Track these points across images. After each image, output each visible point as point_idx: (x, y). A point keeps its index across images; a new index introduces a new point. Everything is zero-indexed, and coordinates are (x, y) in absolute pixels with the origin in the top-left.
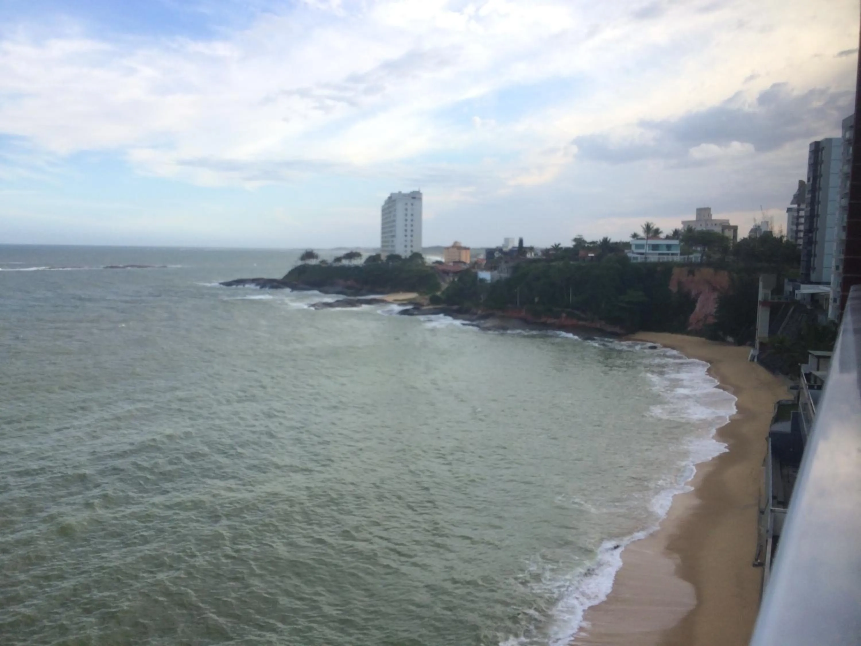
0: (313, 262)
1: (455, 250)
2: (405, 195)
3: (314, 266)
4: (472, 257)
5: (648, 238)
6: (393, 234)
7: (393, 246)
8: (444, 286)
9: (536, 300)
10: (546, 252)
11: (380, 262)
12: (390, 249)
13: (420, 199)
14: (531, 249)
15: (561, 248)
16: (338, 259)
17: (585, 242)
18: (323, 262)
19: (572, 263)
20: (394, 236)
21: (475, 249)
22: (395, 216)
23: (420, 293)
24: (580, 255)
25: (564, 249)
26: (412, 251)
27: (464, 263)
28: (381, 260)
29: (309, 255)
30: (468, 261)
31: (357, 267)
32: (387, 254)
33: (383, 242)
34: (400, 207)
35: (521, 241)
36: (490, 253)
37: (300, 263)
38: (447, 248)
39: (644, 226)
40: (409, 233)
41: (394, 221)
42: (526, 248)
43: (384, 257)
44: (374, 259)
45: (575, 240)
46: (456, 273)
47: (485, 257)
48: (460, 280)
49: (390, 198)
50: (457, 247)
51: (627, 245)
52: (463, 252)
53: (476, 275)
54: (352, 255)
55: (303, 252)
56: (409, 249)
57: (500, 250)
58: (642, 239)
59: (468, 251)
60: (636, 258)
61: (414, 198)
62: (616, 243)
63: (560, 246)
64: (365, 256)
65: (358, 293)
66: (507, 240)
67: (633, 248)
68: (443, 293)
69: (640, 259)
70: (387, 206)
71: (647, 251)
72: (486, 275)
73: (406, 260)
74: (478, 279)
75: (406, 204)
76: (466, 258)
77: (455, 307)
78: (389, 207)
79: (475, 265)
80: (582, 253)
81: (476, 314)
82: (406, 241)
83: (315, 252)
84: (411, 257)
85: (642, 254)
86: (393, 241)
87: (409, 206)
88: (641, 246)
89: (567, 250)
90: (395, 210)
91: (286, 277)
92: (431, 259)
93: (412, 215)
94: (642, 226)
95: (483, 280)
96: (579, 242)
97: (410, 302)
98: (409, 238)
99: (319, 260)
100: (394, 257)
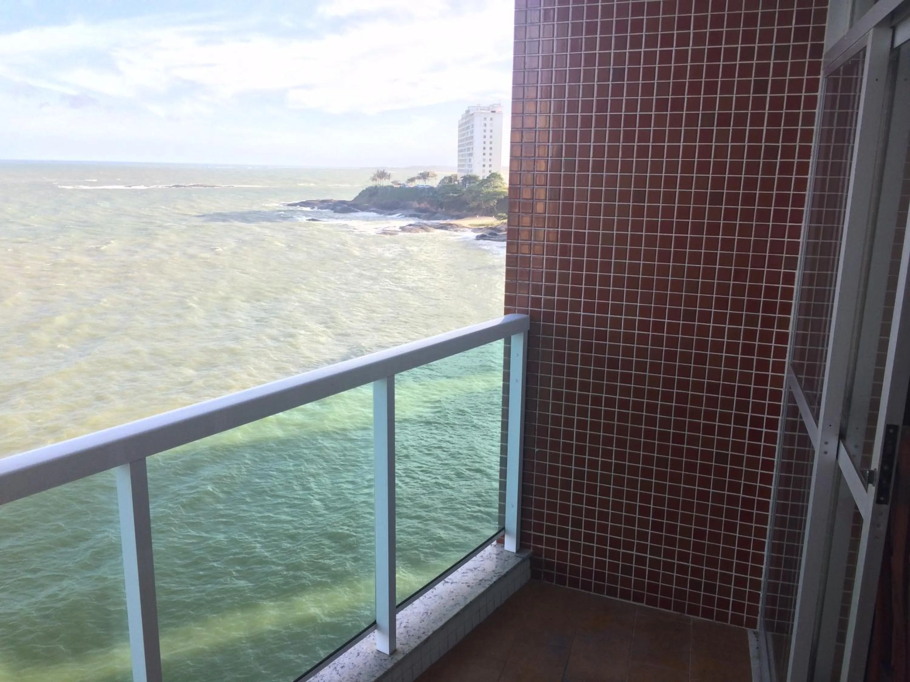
0: (385, 183)
2: (483, 108)
3: (386, 188)
6: (461, 153)
7: (470, 166)
11: (456, 183)
12: (466, 168)
13: (501, 113)
16: (412, 180)
18: (396, 182)
20: (471, 155)
22: (472, 132)
23: (498, 218)
26: (490, 172)
28: (458, 181)
29: (382, 174)
31: (431, 189)
32: (464, 174)
33: (459, 160)
34: (478, 123)
37: (371, 184)
40: (488, 151)
41: (472, 137)
43: (460, 178)
44: (448, 180)
49: (467, 112)
54: (425, 175)
56: (487, 169)
61: (494, 112)
64: (441, 176)
65: (432, 216)
70: (464, 121)
73: (484, 181)
75: (485, 119)
78: (465, 123)
82: (484, 160)
83: (387, 171)
84: (488, 177)
86: (470, 160)
87: (488, 122)
90: (473, 126)
91: (356, 198)
93: (491, 131)
97: (488, 227)
98: (487, 157)
99: (391, 180)
100: (469, 179)
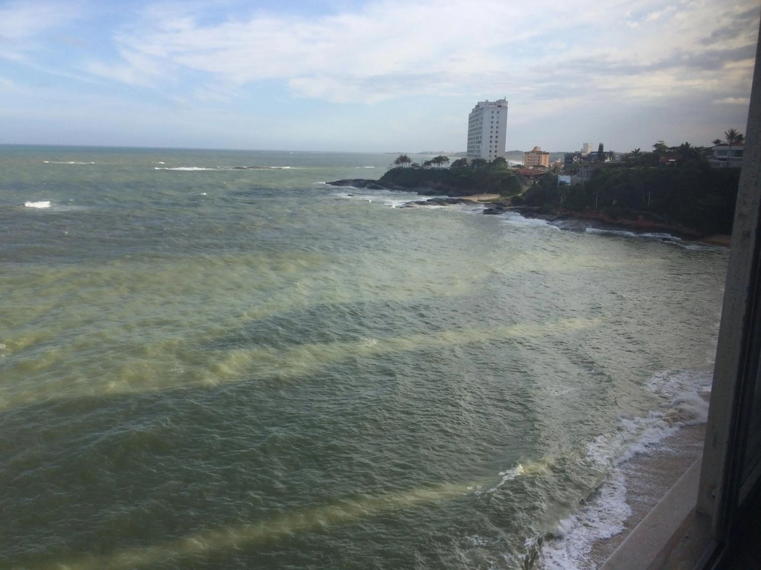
0: (406, 165)
1: (535, 154)
2: (491, 104)
3: (407, 170)
4: (550, 161)
5: (731, 144)
6: (479, 140)
7: (479, 152)
8: (525, 189)
9: (614, 203)
10: (625, 157)
12: (475, 153)
13: (506, 108)
14: (611, 154)
15: (641, 153)
16: (428, 163)
17: (665, 147)
18: (414, 165)
19: (652, 168)
20: (479, 142)
21: (552, 154)
22: (481, 123)
23: (502, 195)
24: (660, 161)
25: (643, 154)
26: (495, 156)
27: (544, 167)
28: (467, 164)
29: (404, 159)
30: (547, 166)
31: (445, 170)
32: (472, 158)
33: (468, 147)
34: (487, 115)
35: (601, 147)
36: (569, 157)
37: (395, 166)
38: (528, 153)
39: (728, 133)
40: (494, 139)
41: (481, 128)
42: (606, 153)
43: (469, 162)
44: (459, 163)
45: (656, 146)
46: (536, 177)
47: (563, 161)
48: (541, 183)
49: (477, 106)
50: (537, 153)
51: (709, 150)
52: (543, 157)
53: (556, 178)
54: (439, 160)
55: (398, 156)
56: (493, 154)
57: (578, 154)
58: (725, 145)
59: (548, 156)
60: (718, 164)
61: (500, 106)
62: (698, 149)
63: (640, 151)
64: (452, 160)
66: (586, 145)
67: (715, 154)
68: (524, 194)
69: (722, 164)
70: (474, 114)
71: (730, 157)
72: (566, 179)
73: (491, 164)
74: (559, 182)
75: (493, 112)
76: (545, 162)
77: (536, 208)
78: (476, 116)
79: (556, 168)
80: (662, 158)
81: (555, 214)
82: (491, 146)
83: (408, 156)
84: (494, 161)
85: (724, 159)
86: (478, 147)
87: (495, 114)
88: (724, 152)
89: (647, 155)
90: (482, 118)
91: (382, 178)
92: (513, 162)
93: (498, 122)
94: (726, 133)
95: (563, 183)
96: (660, 147)
97: (494, 202)
98: (494, 144)
99: (411, 163)
100: (478, 162)
